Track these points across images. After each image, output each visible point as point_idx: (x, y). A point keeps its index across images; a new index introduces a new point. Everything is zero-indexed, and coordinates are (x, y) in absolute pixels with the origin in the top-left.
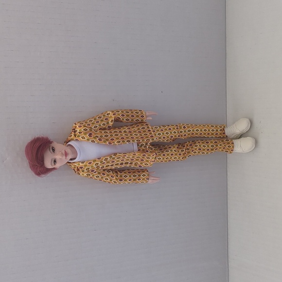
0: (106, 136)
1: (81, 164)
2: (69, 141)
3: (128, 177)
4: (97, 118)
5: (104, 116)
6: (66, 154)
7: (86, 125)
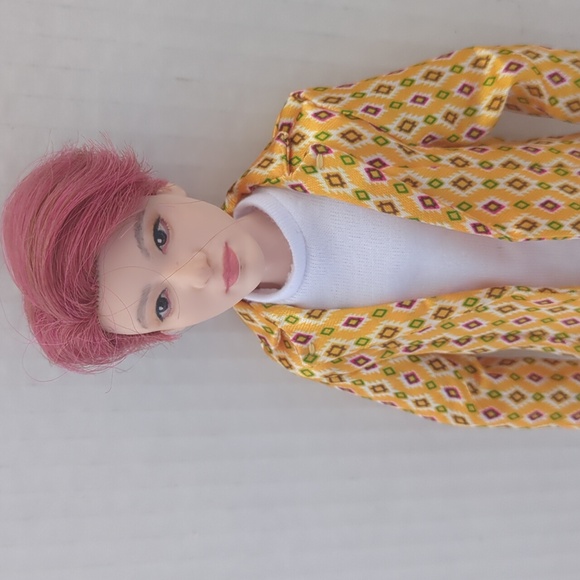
0: (463, 184)
1: (303, 320)
2: (255, 189)
3: (530, 400)
4: (418, 78)
5: (456, 69)
6: (232, 268)
7: (359, 112)
